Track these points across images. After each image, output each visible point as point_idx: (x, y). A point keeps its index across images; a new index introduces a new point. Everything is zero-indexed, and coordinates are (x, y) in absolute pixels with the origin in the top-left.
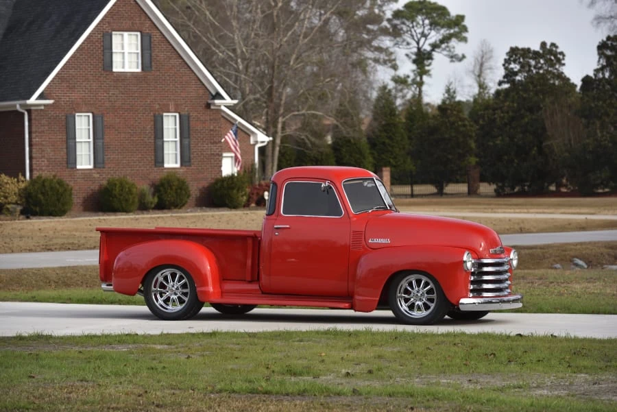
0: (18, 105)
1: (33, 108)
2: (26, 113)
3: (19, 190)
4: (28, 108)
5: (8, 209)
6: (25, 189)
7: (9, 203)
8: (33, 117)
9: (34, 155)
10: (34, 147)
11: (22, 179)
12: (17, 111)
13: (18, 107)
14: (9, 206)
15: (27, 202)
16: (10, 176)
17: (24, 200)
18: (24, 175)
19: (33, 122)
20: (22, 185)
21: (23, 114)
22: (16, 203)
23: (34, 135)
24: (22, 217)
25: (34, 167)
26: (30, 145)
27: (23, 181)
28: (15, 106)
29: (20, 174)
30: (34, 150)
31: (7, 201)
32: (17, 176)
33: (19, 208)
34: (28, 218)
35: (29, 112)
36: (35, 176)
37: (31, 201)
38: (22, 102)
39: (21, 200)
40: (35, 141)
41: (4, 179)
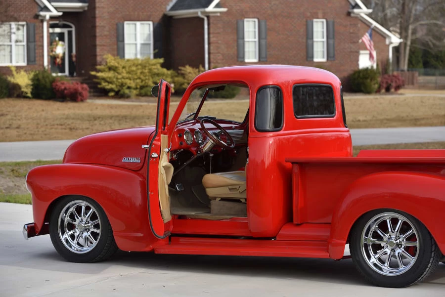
0: (199, 12)
1: (211, 15)
2: (206, 19)
4: (208, 15)
8: (211, 21)
9: (212, 51)
10: (211, 45)
11: (203, 69)
12: (198, 17)
13: (200, 15)
16: (193, 68)
18: (204, 66)
19: (211, 25)
21: (203, 20)
23: (211, 36)
25: (212, 60)
26: (209, 44)
27: (202, 71)
28: (197, 13)
29: (201, 66)
30: (212, 47)
32: (197, 67)
35: (208, 17)
38: (202, 10)
40: (212, 40)
41: (188, 69)
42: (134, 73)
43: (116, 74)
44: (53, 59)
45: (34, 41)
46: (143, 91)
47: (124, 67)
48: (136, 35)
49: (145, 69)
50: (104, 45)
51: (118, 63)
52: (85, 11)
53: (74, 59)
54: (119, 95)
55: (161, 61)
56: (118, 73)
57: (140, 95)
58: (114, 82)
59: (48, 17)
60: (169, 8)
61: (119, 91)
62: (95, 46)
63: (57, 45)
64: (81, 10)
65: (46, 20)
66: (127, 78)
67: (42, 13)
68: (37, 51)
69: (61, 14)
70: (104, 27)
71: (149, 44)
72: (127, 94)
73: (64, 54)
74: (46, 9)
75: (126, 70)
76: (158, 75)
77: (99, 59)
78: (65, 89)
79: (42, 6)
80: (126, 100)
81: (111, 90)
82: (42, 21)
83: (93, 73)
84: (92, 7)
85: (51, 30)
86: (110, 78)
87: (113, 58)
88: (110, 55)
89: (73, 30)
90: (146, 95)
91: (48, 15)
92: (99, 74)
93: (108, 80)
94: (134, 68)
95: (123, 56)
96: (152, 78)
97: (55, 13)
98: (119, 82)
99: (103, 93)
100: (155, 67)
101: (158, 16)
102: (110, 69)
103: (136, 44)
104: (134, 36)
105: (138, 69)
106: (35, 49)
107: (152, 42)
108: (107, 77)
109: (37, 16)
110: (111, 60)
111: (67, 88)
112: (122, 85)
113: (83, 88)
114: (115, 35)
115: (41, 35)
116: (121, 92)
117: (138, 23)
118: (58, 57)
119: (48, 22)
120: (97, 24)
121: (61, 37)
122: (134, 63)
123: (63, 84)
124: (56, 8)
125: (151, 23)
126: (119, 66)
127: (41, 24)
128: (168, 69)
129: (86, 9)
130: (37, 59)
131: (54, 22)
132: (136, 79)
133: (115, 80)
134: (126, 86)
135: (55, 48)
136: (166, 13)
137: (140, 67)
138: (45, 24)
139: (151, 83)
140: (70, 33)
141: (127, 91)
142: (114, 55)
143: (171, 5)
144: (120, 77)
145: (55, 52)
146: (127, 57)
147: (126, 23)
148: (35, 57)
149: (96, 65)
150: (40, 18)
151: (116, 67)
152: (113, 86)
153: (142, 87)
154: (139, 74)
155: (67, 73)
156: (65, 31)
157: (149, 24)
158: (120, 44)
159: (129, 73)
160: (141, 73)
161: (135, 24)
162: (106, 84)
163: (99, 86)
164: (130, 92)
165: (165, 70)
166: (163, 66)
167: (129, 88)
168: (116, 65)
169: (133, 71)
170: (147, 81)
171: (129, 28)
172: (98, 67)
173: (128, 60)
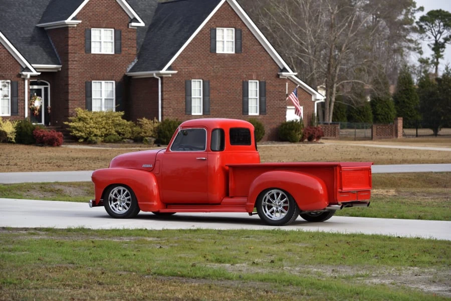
0: (154, 74)
1: (164, 76)
2: (160, 79)
3: (154, 128)
4: (161, 76)
5: (146, 140)
6: (158, 127)
7: (147, 136)
8: (164, 81)
9: (164, 106)
10: (164, 101)
11: (157, 121)
12: (154, 78)
13: (155, 75)
14: (147, 138)
15: (159, 136)
16: (149, 119)
17: (157, 134)
18: (158, 118)
19: (164, 84)
20: (156, 125)
21: (158, 79)
22: (152, 136)
23: (164, 93)
24: (155, 145)
25: (164, 113)
26: (162, 100)
27: (156, 122)
28: (153, 74)
29: (155, 118)
30: (164, 103)
31: (146, 135)
32: (152, 119)
33: (153, 140)
34: (159, 146)
35: (162, 78)
36: (164, 119)
37: (161, 135)
38: (157, 72)
39: (155, 135)
40: (165, 96)
41: (145, 120)
42: (100, 123)
43: (85, 124)
44: (32, 110)
45: (17, 96)
46: (107, 138)
47: (91, 119)
48: (101, 91)
49: (109, 121)
50: (75, 100)
51: (87, 115)
52: (59, 71)
53: (49, 111)
54: (87, 141)
55: (122, 113)
56: (86, 123)
57: (104, 141)
58: (83, 130)
59: (29, 77)
60: (129, 69)
61: (87, 138)
62: (67, 100)
63: (35, 99)
64: (56, 71)
65: (27, 79)
66: (94, 128)
67: (24, 73)
68: (19, 104)
69: (39, 73)
70: (75, 85)
71: (112, 99)
72: (94, 140)
73: (41, 106)
74: (28, 70)
75: (93, 121)
76: (119, 125)
77: (70, 111)
78: (44, 136)
79: (24, 67)
80: (93, 145)
81: (81, 137)
82: (24, 80)
83: (66, 123)
84: (65, 68)
85: (31, 87)
86: (80, 127)
87: (82, 111)
88: (80, 109)
89: (49, 87)
90: (109, 142)
91: (29, 74)
92: (71, 124)
93: (78, 128)
94: (100, 120)
95: (91, 109)
96: (115, 128)
97: (35, 73)
98: (88, 131)
99: (75, 140)
100: (117, 118)
101: (119, 77)
102: (80, 119)
103: (101, 99)
104: (100, 92)
105: (103, 120)
106: (18, 103)
107: (114, 98)
108: (78, 127)
109: (20, 76)
110: (81, 112)
111: (46, 135)
112: (90, 133)
113: (58, 135)
114: (84, 91)
115: (22, 91)
116: (89, 139)
117: (103, 82)
118: (36, 110)
119: (28, 81)
120: (70, 82)
121: (39, 92)
122: (100, 115)
123: (42, 131)
124: (35, 69)
125: (114, 82)
126: (88, 117)
127: (23, 82)
128: (128, 120)
129: (60, 69)
130: (19, 111)
131: (34, 81)
132: (102, 128)
133: (84, 129)
134: (93, 134)
135: (34, 102)
136: (126, 74)
137: (104, 118)
138: (26, 82)
139: (113, 132)
140: (46, 89)
141: (94, 138)
142: (83, 108)
143: (131, 67)
144: (88, 126)
145: (34, 105)
146: (94, 110)
147: (93, 81)
148: (18, 110)
149: (69, 117)
150: (22, 77)
151: (85, 118)
152: (83, 134)
153: (106, 135)
154: (104, 124)
155: (43, 123)
156: (42, 87)
157: (113, 83)
158: (88, 99)
159: (96, 123)
160: (106, 123)
161: (101, 83)
162: (77, 132)
163: (71, 134)
164: (96, 139)
165: (125, 121)
166: (123, 117)
167: (96, 135)
168: (85, 116)
169: (99, 122)
170: (110, 130)
171: (95, 86)
172: (70, 118)
173: (95, 113)
